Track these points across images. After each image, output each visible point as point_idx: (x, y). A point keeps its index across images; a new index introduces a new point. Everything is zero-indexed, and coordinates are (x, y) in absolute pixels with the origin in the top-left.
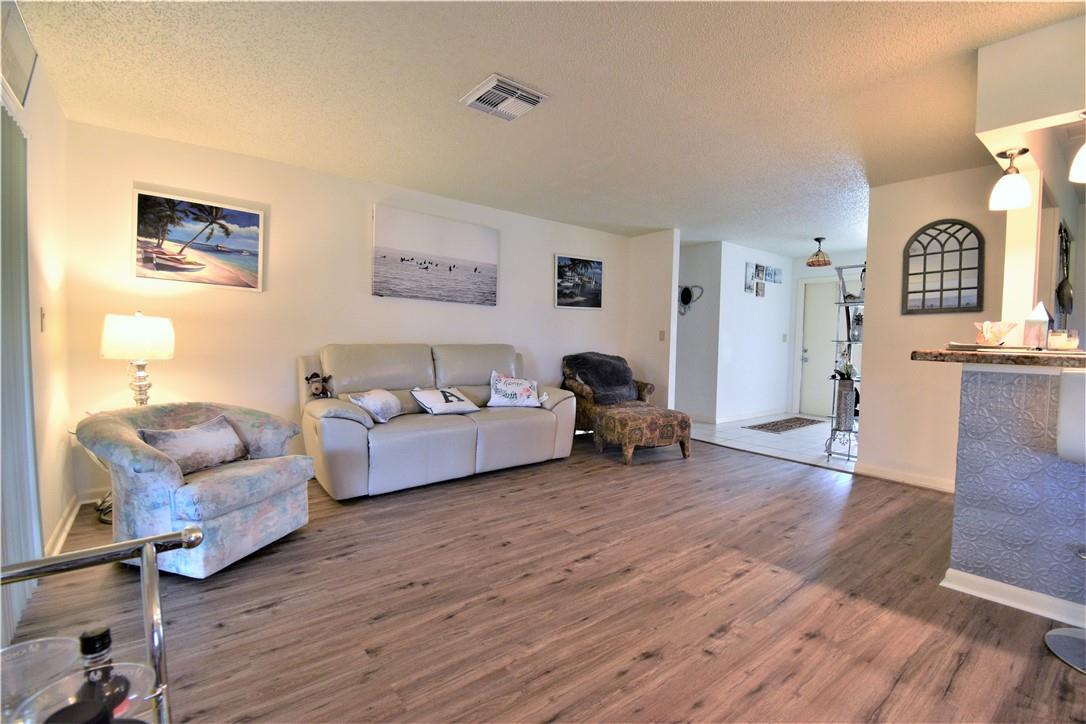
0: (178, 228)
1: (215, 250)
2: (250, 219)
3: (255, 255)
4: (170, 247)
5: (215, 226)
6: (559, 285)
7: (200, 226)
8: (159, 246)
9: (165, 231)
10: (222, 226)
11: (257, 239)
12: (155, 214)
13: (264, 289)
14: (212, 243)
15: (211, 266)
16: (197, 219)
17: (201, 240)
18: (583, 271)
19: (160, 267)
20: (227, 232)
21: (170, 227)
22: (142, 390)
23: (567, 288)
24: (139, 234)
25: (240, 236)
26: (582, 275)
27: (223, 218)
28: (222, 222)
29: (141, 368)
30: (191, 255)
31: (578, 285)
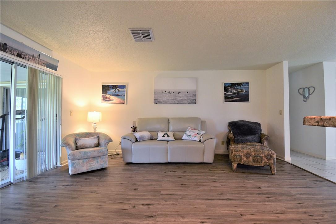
0: (109, 91)
1: (116, 95)
2: (123, 87)
3: (125, 95)
4: (108, 96)
5: (116, 90)
6: (225, 94)
7: (114, 90)
8: (106, 96)
9: (107, 92)
10: (118, 90)
11: (125, 91)
12: (106, 88)
13: (126, 104)
14: (116, 94)
15: (115, 99)
16: (113, 89)
17: (114, 94)
18: (238, 87)
19: (106, 101)
20: (119, 91)
21: (108, 91)
22: (95, 129)
23: (230, 95)
24: (102, 94)
25: (122, 91)
26: (238, 89)
27: (118, 87)
28: (118, 88)
29: (95, 123)
30: (112, 97)
31: (235, 93)
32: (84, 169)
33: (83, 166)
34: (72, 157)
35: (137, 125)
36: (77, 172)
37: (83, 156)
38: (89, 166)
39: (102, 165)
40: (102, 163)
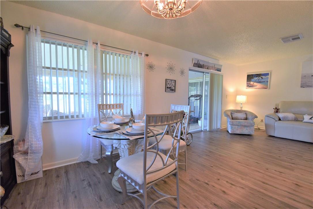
0: (253, 79)
1: (260, 82)
2: (267, 74)
3: (268, 82)
4: (252, 83)
5: (260, 77)
7: (257, 78)
8: (250, 83)
9: (251, 80)
10: (261, 77)
11: (268, 78)
12: (250, 77)
13: (269, 89)
14: (259, 81)
15: (258, 85)
16: (257, 77)
17: (257, 81)
19: (250, 87)
20: (262, 78)
21: (252, 79)
22: (241, 108)
24: (247, 81)
25: (265, 78)
27: (262, 75)
28: (261, 76)
29: (241, 104)
30: (255, 84)
32: (238, 132)
33: (237, 130)
34: (232, 123)
35: (279, 107)
36: (234, 133)
37: (238, 124)
38: (241, 131)
39: (250, 132)
40: (250, 131)
